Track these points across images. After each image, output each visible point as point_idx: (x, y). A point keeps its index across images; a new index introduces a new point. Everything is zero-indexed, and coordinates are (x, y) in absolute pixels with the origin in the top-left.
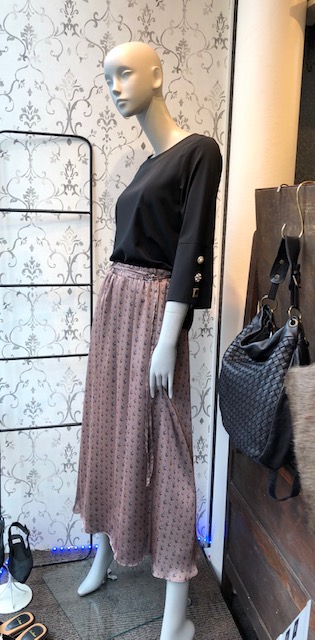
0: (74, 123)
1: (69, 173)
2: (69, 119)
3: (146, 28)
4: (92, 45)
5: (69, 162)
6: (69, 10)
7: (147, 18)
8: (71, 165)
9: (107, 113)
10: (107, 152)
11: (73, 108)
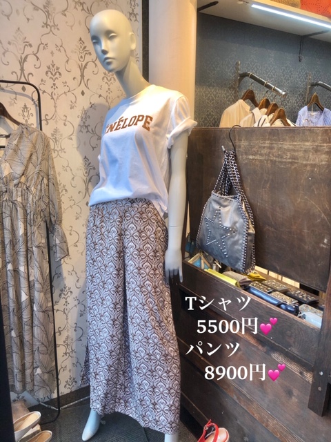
0: (26, 73)
1: (26, 114)
2: (22, 70)
4: (36, 8)
5: (25, 106)
8: (27, 108)
9: (53, 66)
10: (55, 97)
11: (25, 60)
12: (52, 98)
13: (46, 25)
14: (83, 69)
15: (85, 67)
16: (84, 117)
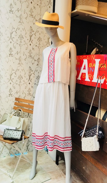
0: (12, 37)
1: (11, 51)
2: (11, 36)
3: (31, 14)
4: (17, 17)
6: (11, 7)
7: (31, 11)
8: (11, 49)
9: (21, 35)
10: (21, 46)
11: (12, 33)
12: (20, 46)
13: (20, 22)
14: (31, 37)
15: (32, 36)
16: (30, 53)
